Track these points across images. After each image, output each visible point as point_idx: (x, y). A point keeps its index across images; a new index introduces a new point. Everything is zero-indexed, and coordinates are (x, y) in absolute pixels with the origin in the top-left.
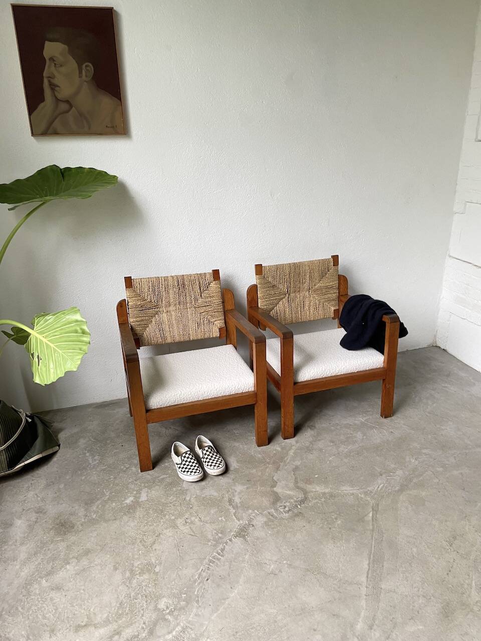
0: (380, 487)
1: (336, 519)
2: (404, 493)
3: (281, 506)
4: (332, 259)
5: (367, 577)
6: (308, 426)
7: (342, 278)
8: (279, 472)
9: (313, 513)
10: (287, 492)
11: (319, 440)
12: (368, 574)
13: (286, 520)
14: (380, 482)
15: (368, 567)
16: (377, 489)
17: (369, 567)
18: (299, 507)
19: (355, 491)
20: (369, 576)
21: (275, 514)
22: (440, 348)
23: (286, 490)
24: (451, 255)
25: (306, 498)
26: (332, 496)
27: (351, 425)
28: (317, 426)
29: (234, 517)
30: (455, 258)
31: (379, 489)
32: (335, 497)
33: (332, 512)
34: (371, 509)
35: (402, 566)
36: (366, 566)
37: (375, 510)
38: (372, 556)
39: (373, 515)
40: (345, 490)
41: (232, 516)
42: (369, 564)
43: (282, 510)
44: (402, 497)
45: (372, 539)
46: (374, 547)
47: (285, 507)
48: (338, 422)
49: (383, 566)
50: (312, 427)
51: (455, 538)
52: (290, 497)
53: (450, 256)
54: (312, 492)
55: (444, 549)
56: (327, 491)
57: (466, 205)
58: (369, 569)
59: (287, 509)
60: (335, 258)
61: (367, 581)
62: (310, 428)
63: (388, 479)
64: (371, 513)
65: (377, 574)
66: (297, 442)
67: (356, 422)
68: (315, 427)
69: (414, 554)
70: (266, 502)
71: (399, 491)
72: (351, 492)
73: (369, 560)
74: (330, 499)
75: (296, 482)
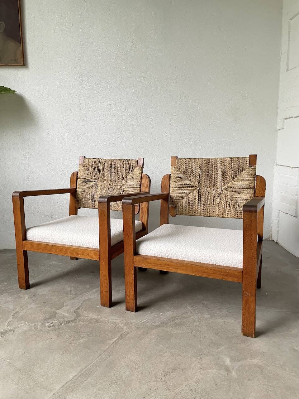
0: (142, 322)
1: (83, 337)
2: (160, 328)
3: (49, 322)
5: (63, 386)
8: (73, 300)
9: (69, 331)
10: (65, 314)
12: (66, 383)
13: (43, 332)
14: (146, 317)
15: (71, 378)
16: (139, 322)
17: (73, 378)
18: (63, 325)
19: (118, 321)
20: (66, 386)
21: (39, 326)
22: (274, 241)
23: (65, 313)
25: (75, 320)
26: (97, 321)
29: (7, 323)
30: (280, 165)
31: (141, 322)
32: (98, 322)
33: (84, 332)
34: (118, 336)
35: (102, 384)
36: (71, 377)
37: (122, 337)
38: (84, 370)
39: (117, 339)
40: (112, 319)
41: (6, 323)
42: (76, 376)
43: (46, 325)
44: (155, 331)
45: (98, 357)
46: (94, 364)
47: (52, 323)
49: (85, 380)
51: (174, 370)
52: (63, 317)
53: (277, 165)
54: (83, 316)
55: (156, 377)
56: (96, 317)
57: (284, 122)
58: (70, 381)
59: (51, 325)
61: (60, 389)
63: (155, 316)
64: (117, 338)
65: (74, 386)
69: (123, 376)
70: (41, 317)
71: (156, 326)
72: (115, 321)
73: (78, 373)
74: (92, 323)
75: (79, 308)
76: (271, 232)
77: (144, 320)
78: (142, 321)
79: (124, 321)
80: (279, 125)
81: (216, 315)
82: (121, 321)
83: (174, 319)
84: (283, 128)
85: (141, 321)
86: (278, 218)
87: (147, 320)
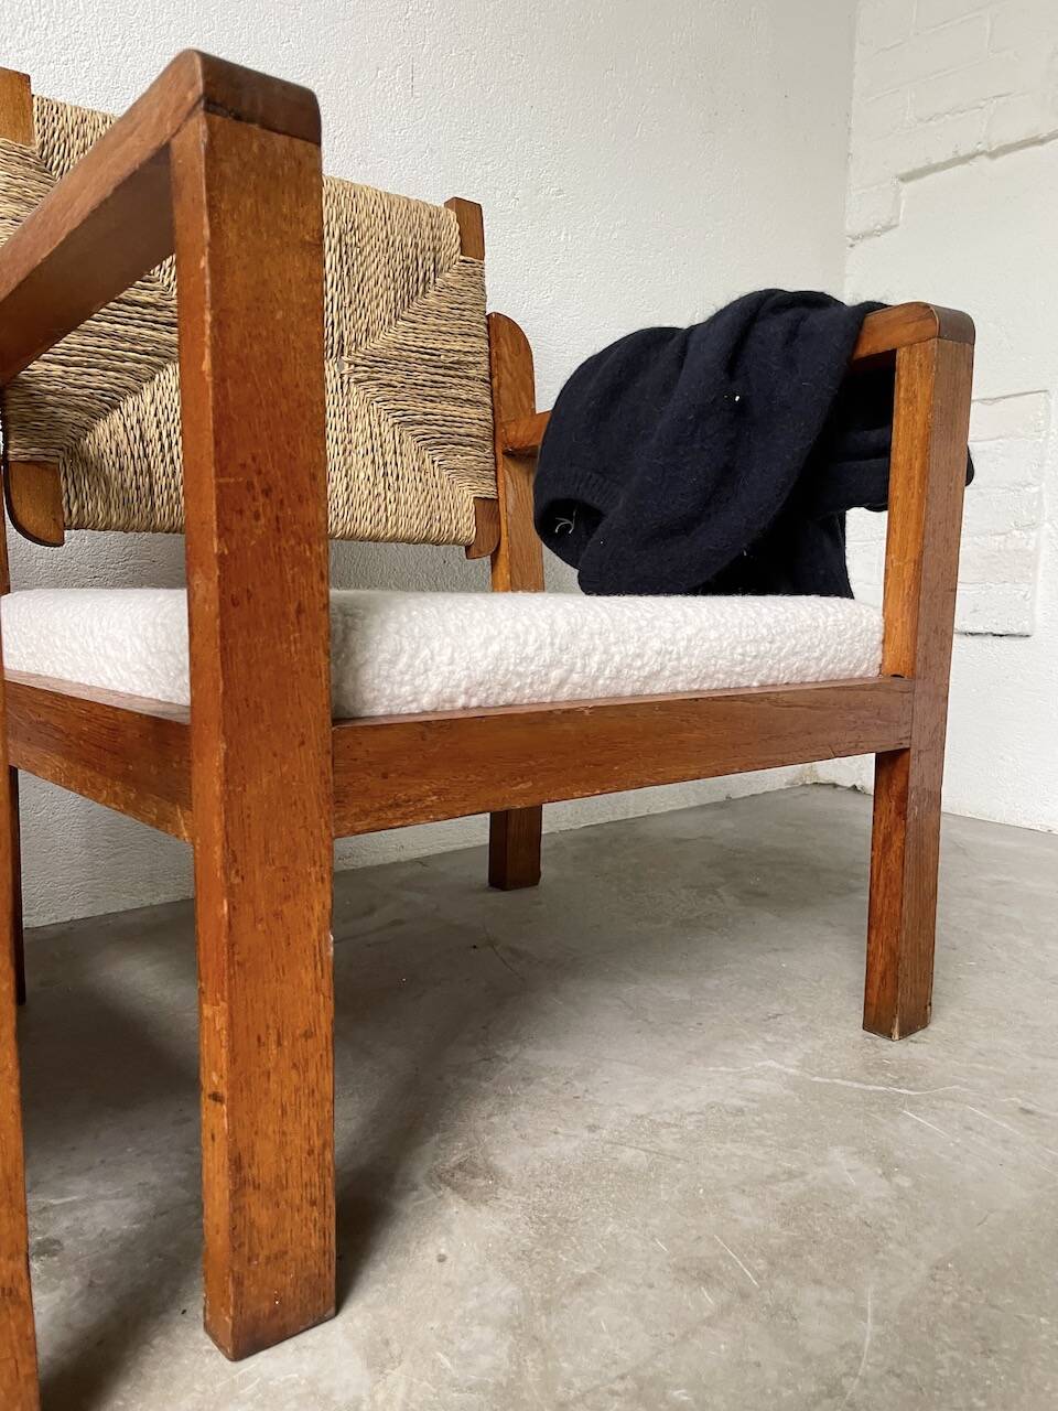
4: (452, 214)
6: (442, 1179)
7: (504, 330)
11: (580, 1283)
22: (835, 786)
27: (740, 1111)
28: (509, 1159)
48: (640, 1109)
50: (471, 1179)
60: (469, 215)
62: (456, 1188)
66: (378, 1357)
67: (757, 1085)
68: (491, 1172)
80: (860, 214)
84: (888, 225)
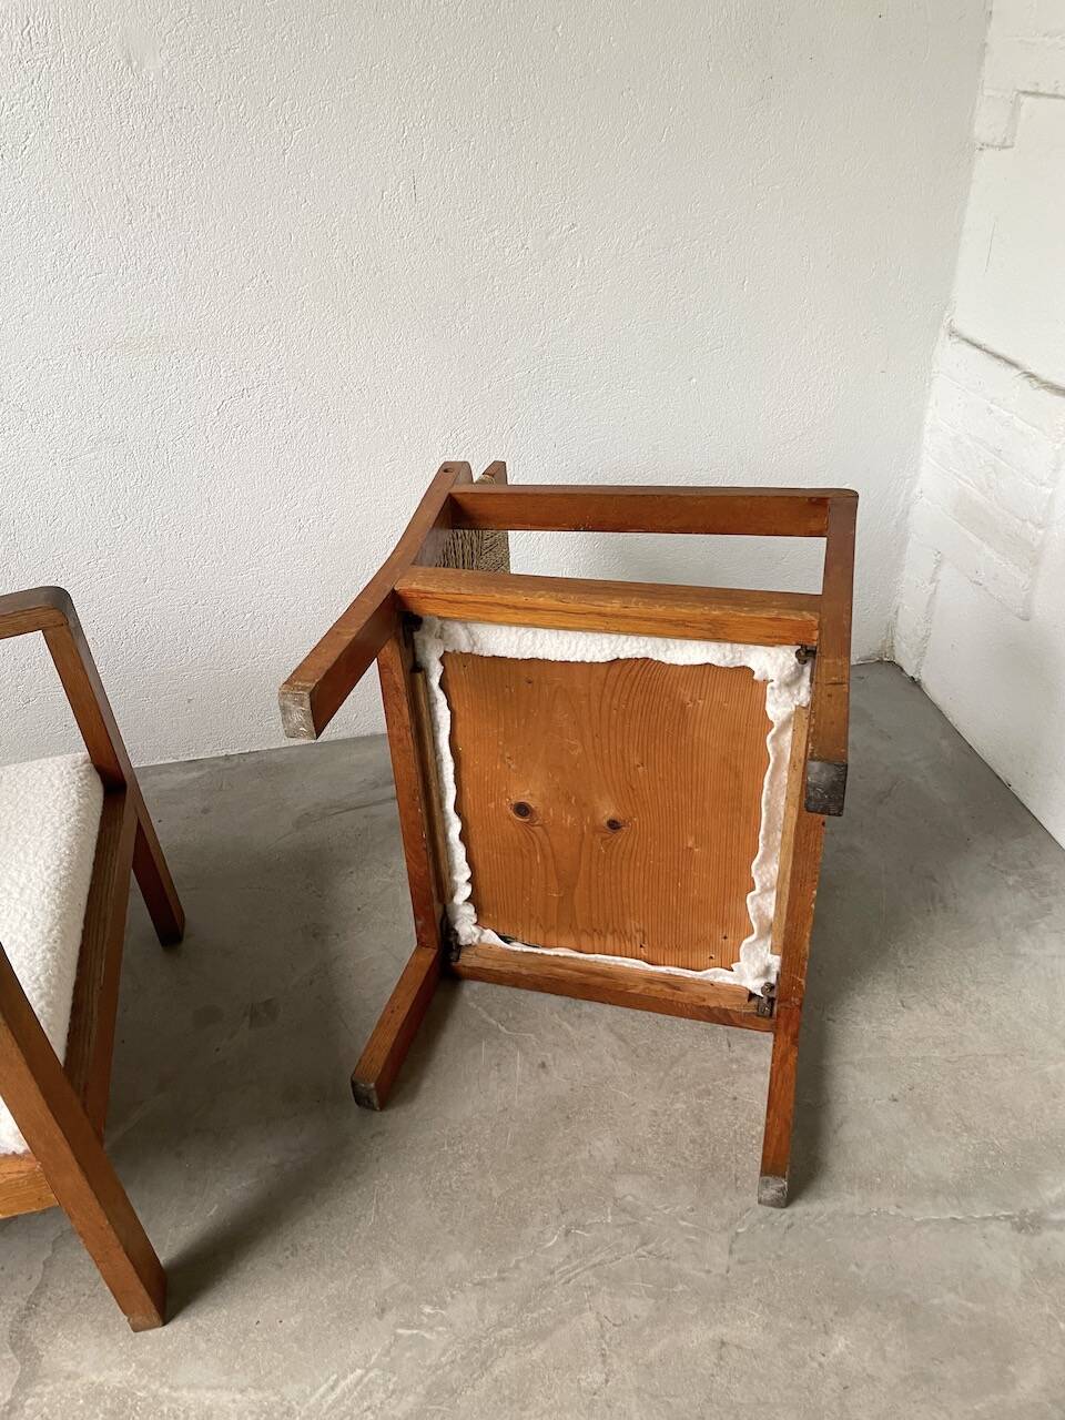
0: (343, 1384)
16: (323, 1397)
22: (902, 669)
24: (957, 325)
30: (967, 341)
40: (191, 1387)
53: (953, 333)
56: (115, 1377)
57: (1016, 105)
63: (397, 1337)
72: (208, 1397)
76: (890, 628)
77: (352, 1378)
78: (336, 1382)
79: (253, 1395)
80: (986, 124)
81: (680, 1287)
82: (238, 1397)
83: (489, 1351)
84: (1008, 143)
85: (332, 1388)
86: (931, 582)
87: (359, 1372)
